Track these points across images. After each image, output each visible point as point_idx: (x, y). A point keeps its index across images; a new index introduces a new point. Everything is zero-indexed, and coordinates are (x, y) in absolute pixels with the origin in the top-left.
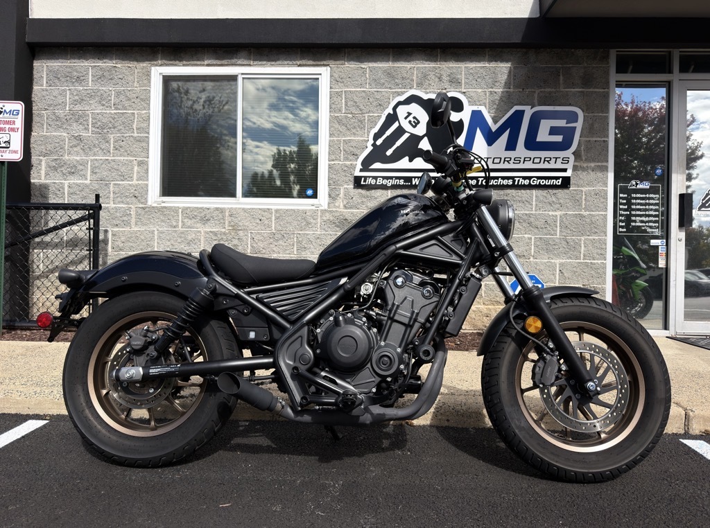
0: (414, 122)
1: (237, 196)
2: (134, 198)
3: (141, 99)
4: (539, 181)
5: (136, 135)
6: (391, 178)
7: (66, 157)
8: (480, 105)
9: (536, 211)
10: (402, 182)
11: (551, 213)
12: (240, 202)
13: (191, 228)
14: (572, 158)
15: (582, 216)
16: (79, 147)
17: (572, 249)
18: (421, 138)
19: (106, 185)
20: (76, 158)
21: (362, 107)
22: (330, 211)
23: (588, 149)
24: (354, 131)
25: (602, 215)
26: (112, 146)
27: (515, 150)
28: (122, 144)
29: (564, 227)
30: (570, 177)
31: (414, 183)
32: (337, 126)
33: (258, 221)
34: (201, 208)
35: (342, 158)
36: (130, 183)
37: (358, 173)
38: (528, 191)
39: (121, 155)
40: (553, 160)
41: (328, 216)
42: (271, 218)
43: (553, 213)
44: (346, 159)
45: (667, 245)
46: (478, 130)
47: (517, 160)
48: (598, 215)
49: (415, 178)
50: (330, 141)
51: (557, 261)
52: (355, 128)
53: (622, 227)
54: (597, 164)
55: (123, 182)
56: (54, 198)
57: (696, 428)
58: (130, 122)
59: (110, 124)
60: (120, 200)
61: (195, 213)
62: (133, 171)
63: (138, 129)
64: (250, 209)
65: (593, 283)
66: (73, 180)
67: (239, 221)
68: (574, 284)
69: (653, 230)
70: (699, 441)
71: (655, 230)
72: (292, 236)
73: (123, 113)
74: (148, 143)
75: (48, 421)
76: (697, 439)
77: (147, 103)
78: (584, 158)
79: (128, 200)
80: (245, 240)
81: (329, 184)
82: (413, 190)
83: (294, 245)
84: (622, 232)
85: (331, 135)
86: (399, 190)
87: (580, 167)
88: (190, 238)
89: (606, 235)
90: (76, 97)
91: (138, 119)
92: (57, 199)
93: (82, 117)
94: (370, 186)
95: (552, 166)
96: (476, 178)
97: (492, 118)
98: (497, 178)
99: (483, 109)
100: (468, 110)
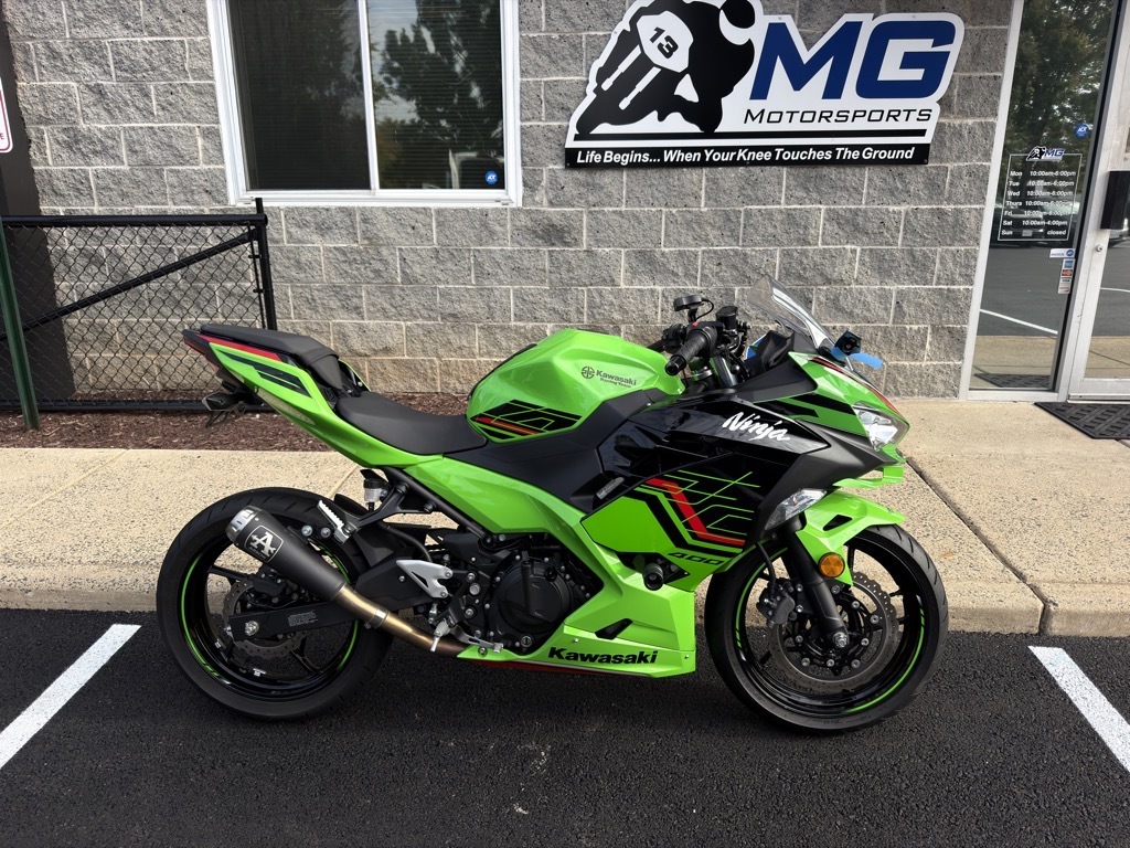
0: (668, 46)
1: (372, 186)
2: (205, 196)
3: (191, 14)
4: (876, 152)
5: (191, 82)
6: (627, 150)
7: (83, 126)
8: (784, 13)
9: (866, 204)
10: (646, 158)
11: (891, 208)
12: (378, 198)
13: (303, 242)
14: (936, 110)
15: (941, 213)
16: (99, 106)
17: (920, 267)
18: (678, 77)
19: (157, 172)
20: (99, 126)
21: (578, 21)
22: (527, 211)
23: (965, 94)
24: (563, 64)
25: (976, 209)
26: (154, 103)
27: (839, 97)
28: (170, 98)
29: (910, 230)
30: (928, 145)
31: (666, 160)
32: (533, 55)
33: (410, 230)
34: (315, 209)
35: (543, 115)
36: (196, 168)
37: (571, 143)
38: (857, 170)
39: (172, 120)
40: (904, 115)
41: (524, 220)
42: (430, 225)
43: (896, 208)
44: (551, 117)
45: (1077, 257)
46: (779, 59)
47: (842, 116)
48: (970, 211)
49: (668, 149)
50: (521, 84)
51: (893, 287)
52: (564, 58)
53: (1007, 228)
54: (978, 120)
55: (184, 168)
56: (76, 197)
57: (1057, 627)
58: (178, 57)
59: (145, 64)
60: (183, 197)
61: (307, 218)
62: (197, 147)
63: (193, 71)
64: (395, 209)
65: (948, 322)
66: (100, 165)
67: (379, 231)
68: (918, 323)
69: (1057, 233)
70: (1056, 649)
71: (1060, 233)
72: (467, 255)
73: (164, 42)
74: (214, 96)
75: (139, 627)
76: (1054, 645)
77: (201, 22)
78: (956, 110)
79: (196, 197)
80: (391, 261)
81: (523, 162)
82: (665, 172)
83: (470, 270)
84: (1006, 236)
85: (523, 73)
86: (641, 173)
87: (949, 126)
88: (303, 259)
89: (978, 244)
90: (80, 15)
91: (191, 52)
92: (82, 198)
93: (95, 50)
94: (592, 166)
95: (901, 125)
96: (772, 148)
97: (804, 38)
98: (807, 148)
99: (788, 21)
100: (762, 22)
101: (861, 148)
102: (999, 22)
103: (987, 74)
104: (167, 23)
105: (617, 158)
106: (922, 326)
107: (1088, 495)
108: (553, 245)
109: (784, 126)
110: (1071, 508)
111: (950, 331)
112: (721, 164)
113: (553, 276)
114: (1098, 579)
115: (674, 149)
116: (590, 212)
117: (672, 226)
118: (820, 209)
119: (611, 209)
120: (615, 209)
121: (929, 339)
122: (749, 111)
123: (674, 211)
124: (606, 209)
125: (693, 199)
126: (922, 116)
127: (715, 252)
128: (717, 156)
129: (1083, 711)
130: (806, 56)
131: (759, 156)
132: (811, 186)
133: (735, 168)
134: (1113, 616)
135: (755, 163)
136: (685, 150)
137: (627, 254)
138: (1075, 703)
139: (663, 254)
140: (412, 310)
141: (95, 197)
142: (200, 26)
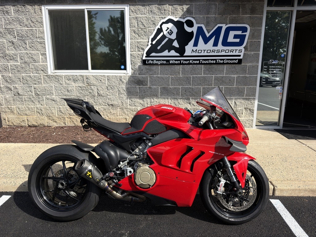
0: (170, 32)
1: (89, 69)
2: (41, 71)
3: (39, 22)
4: (227, 61)
5: (38, 40)
6: (160, 60)
7: (7, 52)
8: (201, 24)
9: (226, 75)
10: (165, 62)
11: (232, 76)
12: (90, 72)
13: (69, 84)
14: (243, 50)
15: (246, 77)
16: (12, 47)
17: (241, 92)
18: (173, 40)
19: (28, 65)
20: (12, 52)
21: (146, 25)
22: (133, 76)
23: (251, 46)
24: (142, 37)
25: (255, 76)
26: (28, 46)
27: (217, 46)
28: (32, 45)
29: (238, 82)
30: (242, 59)
31: (170, 63)
32: (134, 34)
33: (100, 81)
34: (73, 75)
35: (137, 50)
36: (39, 64)
37: (144, 58)
38: (222, 66)
39: (33, 51)
40: (235, 51)
41: (131, 79)
42: (105, 80)
43: (234, 76)
44: (139, 51)
45: (283, 89)
46: (200, 36)
47: (218, 51)
48: (253, 77)
49: (171, 60)
50: (131, 42)
51: (234, 98)
52: (142, 35)
53: (264, 81)
54: (255, 52)
55: (36, 64)
56: (5, 72)
57: (277, 194)
58: (35, 34)
59: (26, 35)
60: (35, 72)
61: (71, 78)
62: (39, 58)
63: (39, 37)
64: (95, 75)
65: (249, 107)
66: (12, 63)
67: (91, 81)
68: (241, 107)
69: (277, 83)
70: (277, 200)
71: (278, 83)
72: (116, 88)
73: (31, 30)
74: (45, 44)
75: (10, 196)
76: (277, 199)
77: (42, 24)
78: (249, 50)
79: (39, 72)
80: (94, 90)
81: (131, 63)
82: (170, 66)
83: (116, 92)
84: (264, 84)
85: (131, 39)
86: (164, 66)
87: (247, 54)
88: (69, 89)
89: (256, 86)
90: (8, 22)
91: (38, 32)
92: (6, 72)
93: (12, 31)
94: (150, 64)
95: (234, 54)
96: (199, 60)
97: (207, 30)
98: (209, 60)
99: (203, 26)
100: (196, 26)
101: (223, 60)
102: (259, 27)
103: (256, 40)
104: (32, 24)
105: (157, 62)
106: (242, 108)
107: (287, 155)
108: (140, 85)
109: (202, 54)
110: (282, 159)
111: (250, 110)
112: (185, 64)
113: (140, 94)
114: (289, 179)
115: (173, 60)
116: (150, 77)
117: (172, 81)
118: (213, 76)
119: (156, 76)
120: (157, 76)
121: (244, 111)
122: (193, 50)
123: (173, 76)
124: (154, 76)
125: (178, 73)
126: (239, 51)
127: (184, 88)
128: (184, 62)
129: (284, 218)
130: (208, 35)
131: (196, 62)
132: (210, 70)
133: (189, 65)
134: (293, 190)
135: (195, 64)
136: (176, 60)
137: (160, 88)
138: (282, 216)
139: (170, 88)
140: (100, 103)
141: (10, 72)
142: (41, 25)
